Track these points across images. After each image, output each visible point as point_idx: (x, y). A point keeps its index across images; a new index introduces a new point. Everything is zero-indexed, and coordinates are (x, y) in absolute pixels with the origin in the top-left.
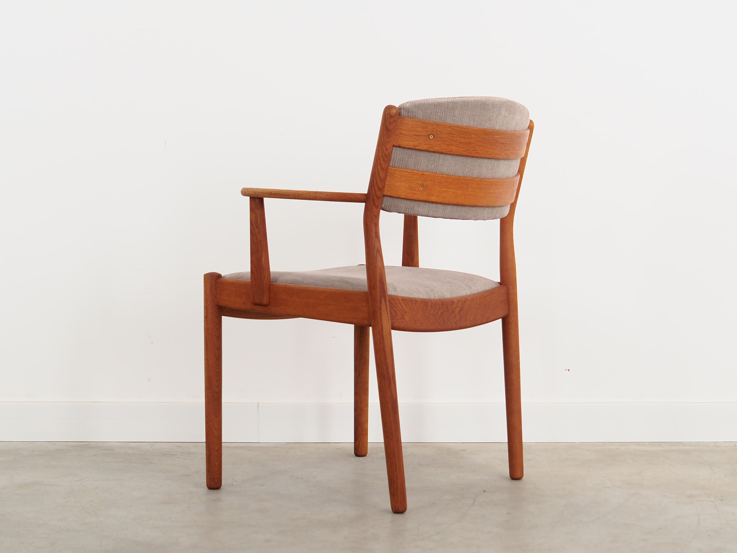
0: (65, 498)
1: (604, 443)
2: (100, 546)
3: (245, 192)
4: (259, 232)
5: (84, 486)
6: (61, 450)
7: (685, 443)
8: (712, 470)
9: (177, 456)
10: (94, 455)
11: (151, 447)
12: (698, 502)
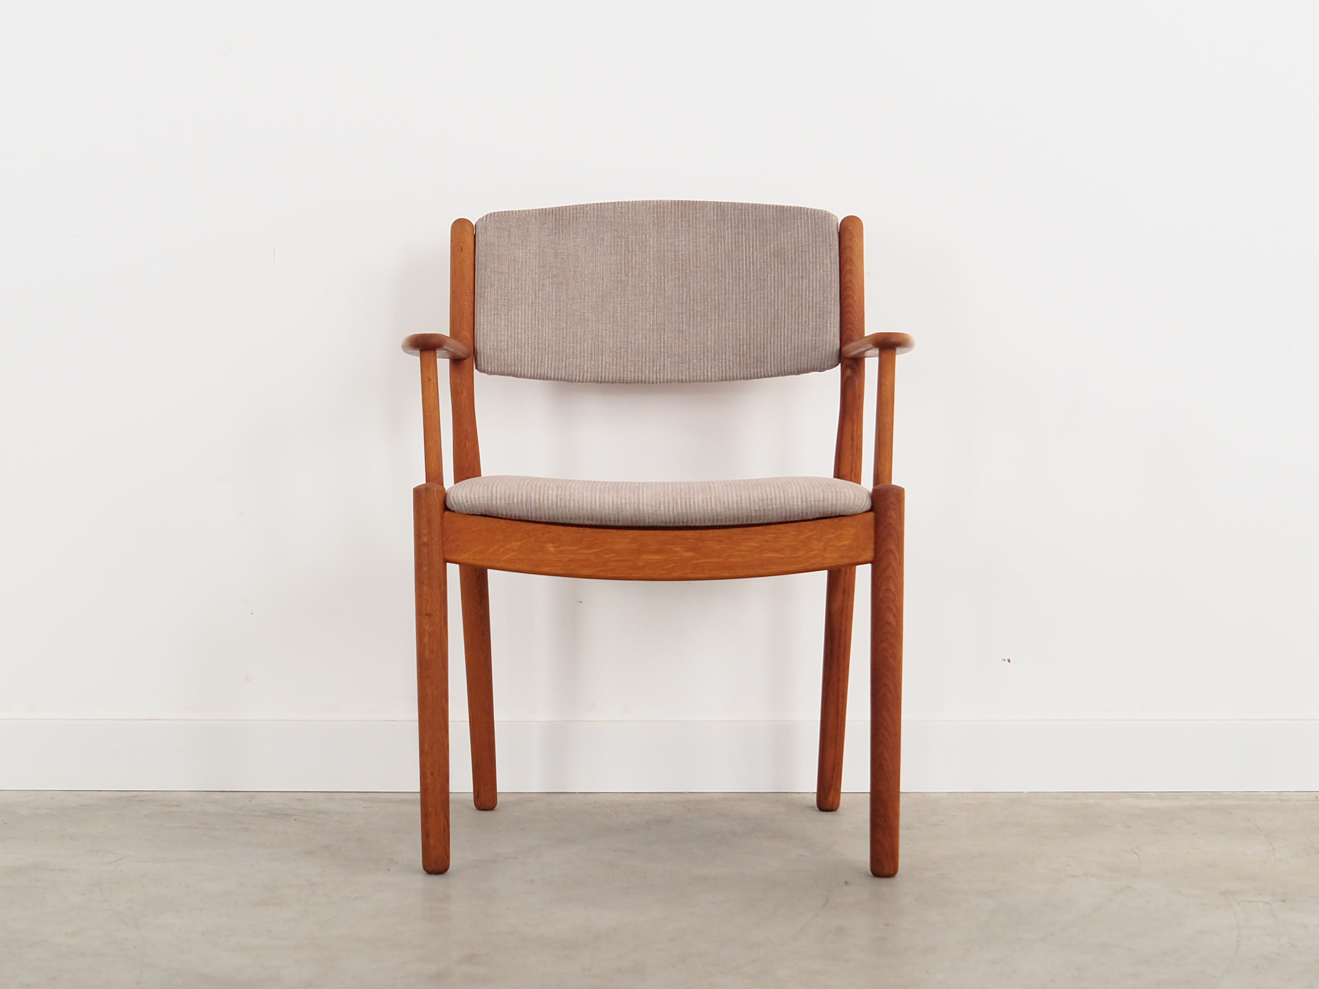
0: (84, 895)
2: (137, 983)
5: (121, 871)
6: (87, 806)
8: (1271, 844)
9: (295, 817)
11: (250, 801)
12: (1239, 904)
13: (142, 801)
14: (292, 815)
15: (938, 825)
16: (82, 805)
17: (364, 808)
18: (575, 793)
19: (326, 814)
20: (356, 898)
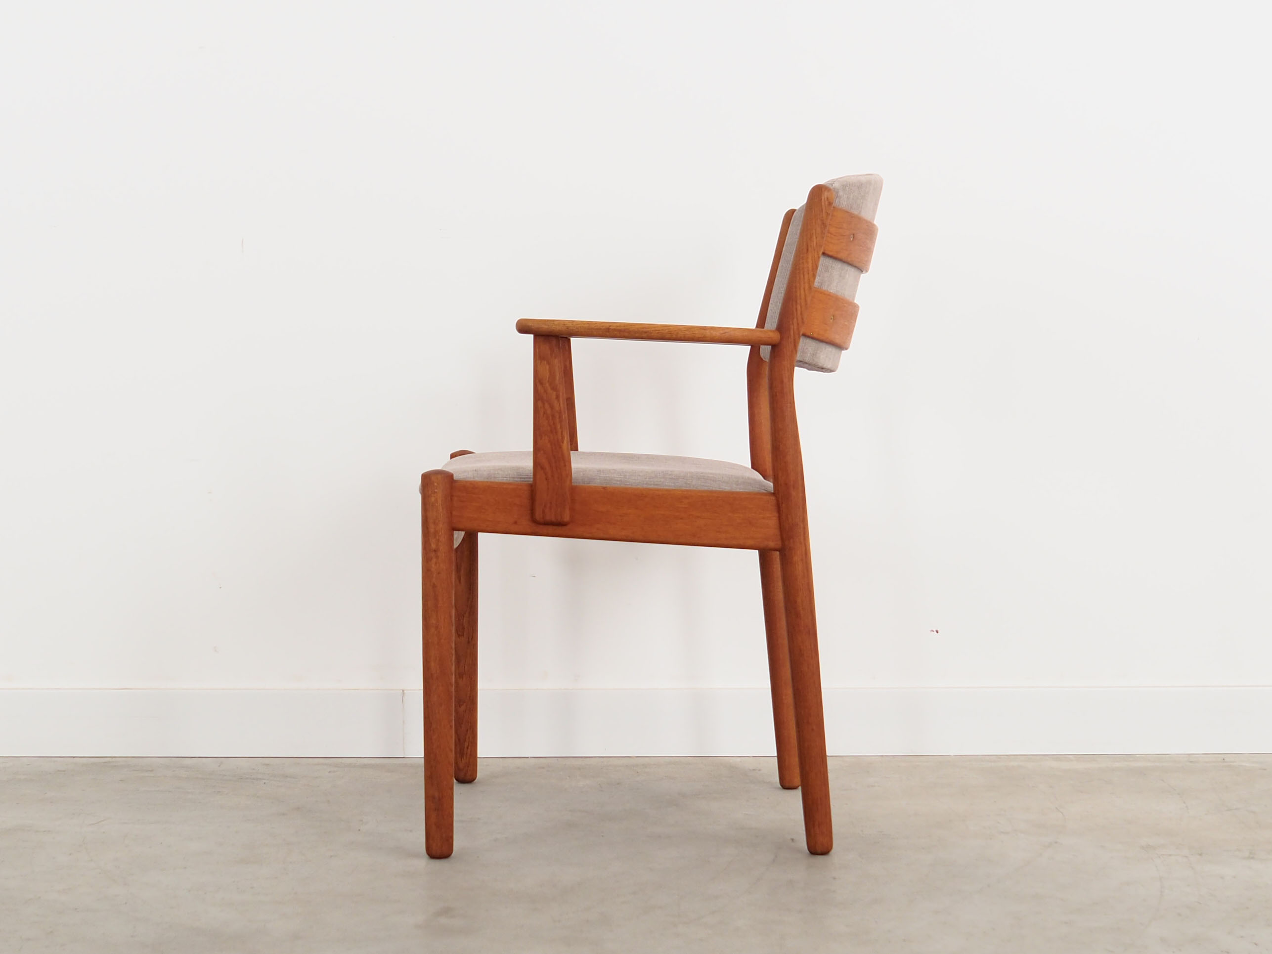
0: (71, 854)
1: (998, 756)
2: (132, 936)
3: (523, 328)
4: (558, 397)
5: (104, 832)
6: (64, 771)
7: (1138, 756)
8: (1184, 803)
9: (264, 781)
10: (121, 781)
11: (219, 766)
12: (1159, 857)
13: (115, 766)
14: (260, 779)
15: (872, 786)
16: (59, 771)
17: (330, 772)
18: (528, 757)
19: (293, 778)
20: (331, 856)
